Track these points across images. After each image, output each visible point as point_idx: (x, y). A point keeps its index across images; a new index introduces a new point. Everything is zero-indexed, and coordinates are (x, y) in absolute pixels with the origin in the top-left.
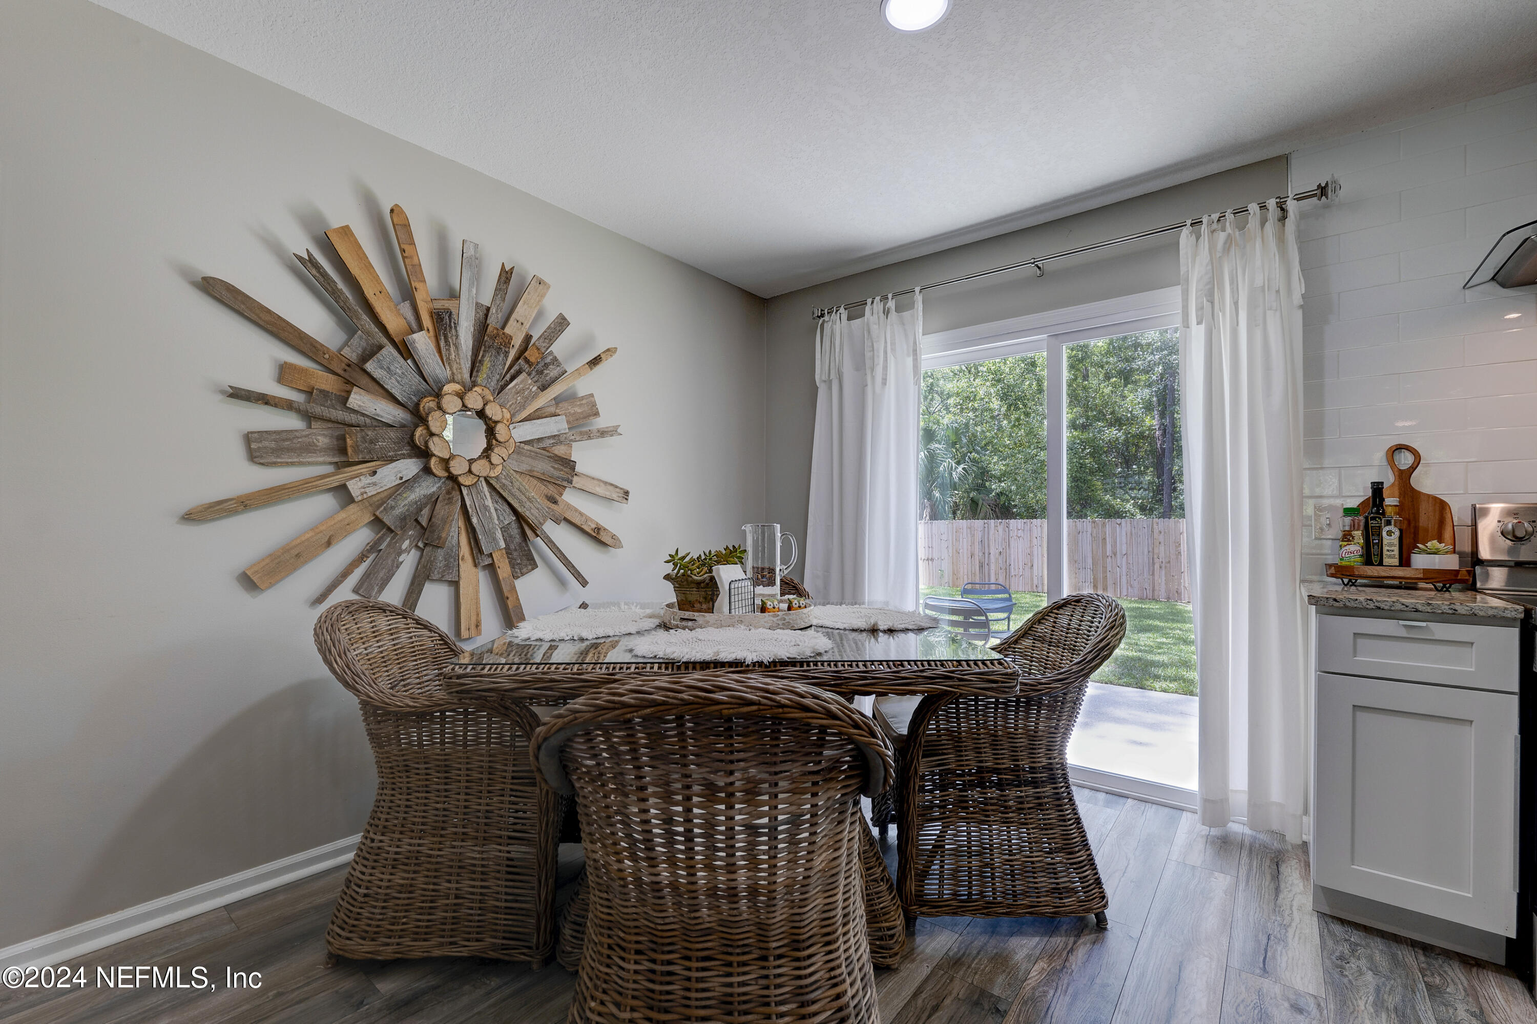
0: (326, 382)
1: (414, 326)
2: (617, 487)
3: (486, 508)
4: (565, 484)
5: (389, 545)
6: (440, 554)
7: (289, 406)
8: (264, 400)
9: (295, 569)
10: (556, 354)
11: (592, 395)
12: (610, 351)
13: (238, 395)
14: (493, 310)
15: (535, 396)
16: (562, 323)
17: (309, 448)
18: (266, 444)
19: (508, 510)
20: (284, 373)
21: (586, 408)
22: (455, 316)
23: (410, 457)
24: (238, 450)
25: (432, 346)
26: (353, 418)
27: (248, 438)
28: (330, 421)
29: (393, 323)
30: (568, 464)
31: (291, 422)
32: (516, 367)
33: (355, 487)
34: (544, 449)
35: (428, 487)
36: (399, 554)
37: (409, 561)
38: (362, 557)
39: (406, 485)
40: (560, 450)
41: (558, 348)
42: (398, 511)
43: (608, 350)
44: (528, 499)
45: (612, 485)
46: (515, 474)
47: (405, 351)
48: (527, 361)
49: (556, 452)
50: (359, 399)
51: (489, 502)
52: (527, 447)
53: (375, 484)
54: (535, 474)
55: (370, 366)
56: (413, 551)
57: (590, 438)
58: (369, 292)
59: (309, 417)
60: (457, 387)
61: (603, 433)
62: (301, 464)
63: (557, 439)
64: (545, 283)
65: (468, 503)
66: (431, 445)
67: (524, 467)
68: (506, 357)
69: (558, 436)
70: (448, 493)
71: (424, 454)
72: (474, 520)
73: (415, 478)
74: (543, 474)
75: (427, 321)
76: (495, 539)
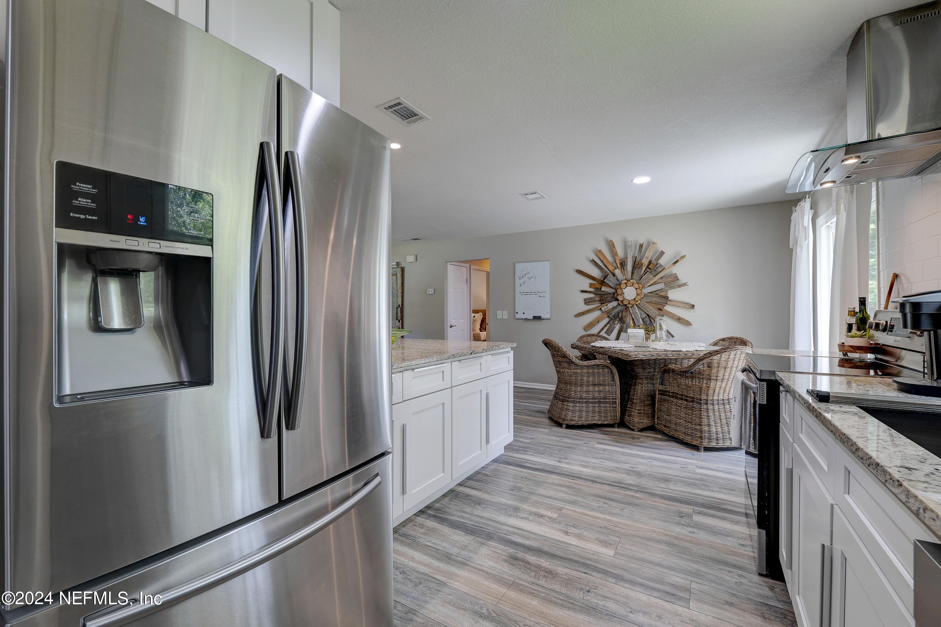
0: (598, 286)
1: (616, 267)
2: (688, 304)
3: (636, 313)
4: (664, 304)
5: (612, 322)
6: (625, 325)
7: (590, 292)
8: (586, 292)
9: (592, 327)
10: (661, 263)
11: (676, 274)
12: (683, 257)
13: (582, 291)
14: (638, 257)
15: (652, 279)
16: (662, 253)
17: (595, 301)
18: (587, 301)
19: (644, 313)
20: (591, 285)
21: (673, 278)
22: (626, 262)
23: (615, 301)
24: (583, 302)
25: (620, 272)
26: (603, 293)
27: (585, 300)
28: (598, 294)
29: (611, 268)
30: (666, 298)
31: (592, 295)
32: (646, 271)
33: (603, 309)
34: (656, 294)
35: (619, 308)
36: (615, 325)
37: (617, 327)
38: (605, 326)
39: (614, 308)
40: (663, 294)
41: (662, 261)
42: (613, 314)
43: (682, 257)
44: (650, 310)
45: (686, 303)
46: (646, 303)
47: (614, 275)
48: (649, 268)
49: (661, 294)
50: (603, 289)
51: (637, 311)
52: (650, 294)
53: (607, 308)
54: (653, 302)
55: (605, 281)
56: (619, 324)
57: (674, 288)
58: (605, 263)
59: (596, 294)
60: (626, 281)
61: (680, 286)
62: (593, 304)
63: (661, 290)
64: (655, 243)
65: (631, 312)
66: (618, 297)
67: (648, 300)
68: (642, 269)
69: (662, 289)
70: (626, 309)
71: (617, 300)
72: (633, 316)
73: (617, 306)
74: (656, 302)
75: (619, 266)
76: (639, 321)
